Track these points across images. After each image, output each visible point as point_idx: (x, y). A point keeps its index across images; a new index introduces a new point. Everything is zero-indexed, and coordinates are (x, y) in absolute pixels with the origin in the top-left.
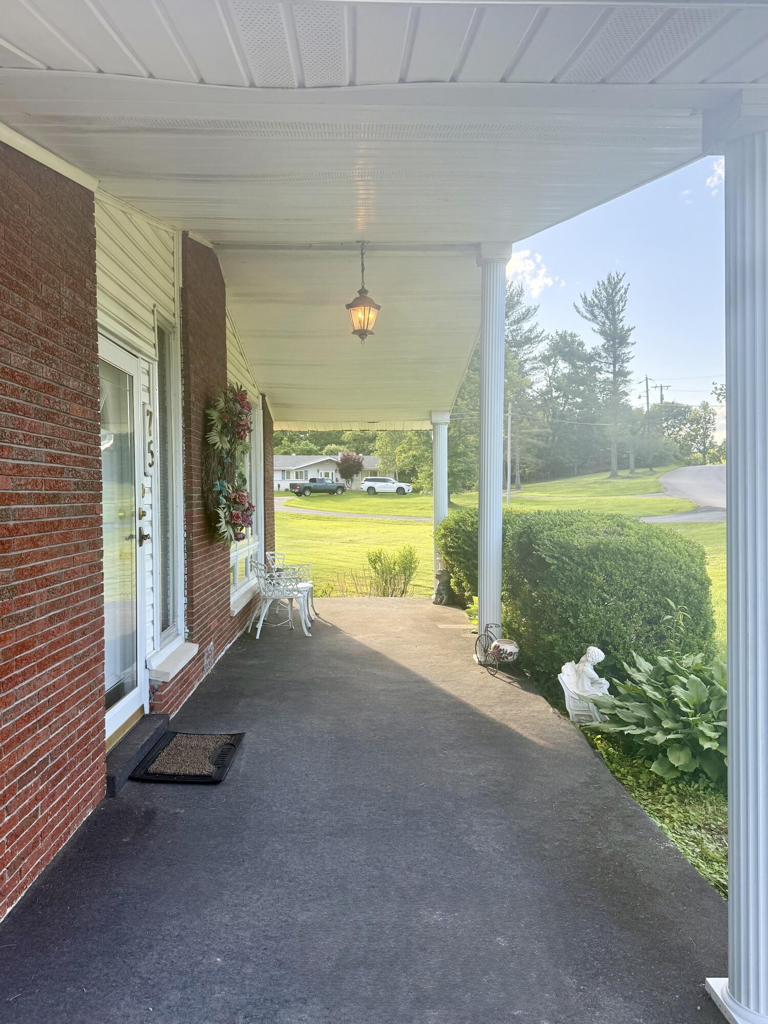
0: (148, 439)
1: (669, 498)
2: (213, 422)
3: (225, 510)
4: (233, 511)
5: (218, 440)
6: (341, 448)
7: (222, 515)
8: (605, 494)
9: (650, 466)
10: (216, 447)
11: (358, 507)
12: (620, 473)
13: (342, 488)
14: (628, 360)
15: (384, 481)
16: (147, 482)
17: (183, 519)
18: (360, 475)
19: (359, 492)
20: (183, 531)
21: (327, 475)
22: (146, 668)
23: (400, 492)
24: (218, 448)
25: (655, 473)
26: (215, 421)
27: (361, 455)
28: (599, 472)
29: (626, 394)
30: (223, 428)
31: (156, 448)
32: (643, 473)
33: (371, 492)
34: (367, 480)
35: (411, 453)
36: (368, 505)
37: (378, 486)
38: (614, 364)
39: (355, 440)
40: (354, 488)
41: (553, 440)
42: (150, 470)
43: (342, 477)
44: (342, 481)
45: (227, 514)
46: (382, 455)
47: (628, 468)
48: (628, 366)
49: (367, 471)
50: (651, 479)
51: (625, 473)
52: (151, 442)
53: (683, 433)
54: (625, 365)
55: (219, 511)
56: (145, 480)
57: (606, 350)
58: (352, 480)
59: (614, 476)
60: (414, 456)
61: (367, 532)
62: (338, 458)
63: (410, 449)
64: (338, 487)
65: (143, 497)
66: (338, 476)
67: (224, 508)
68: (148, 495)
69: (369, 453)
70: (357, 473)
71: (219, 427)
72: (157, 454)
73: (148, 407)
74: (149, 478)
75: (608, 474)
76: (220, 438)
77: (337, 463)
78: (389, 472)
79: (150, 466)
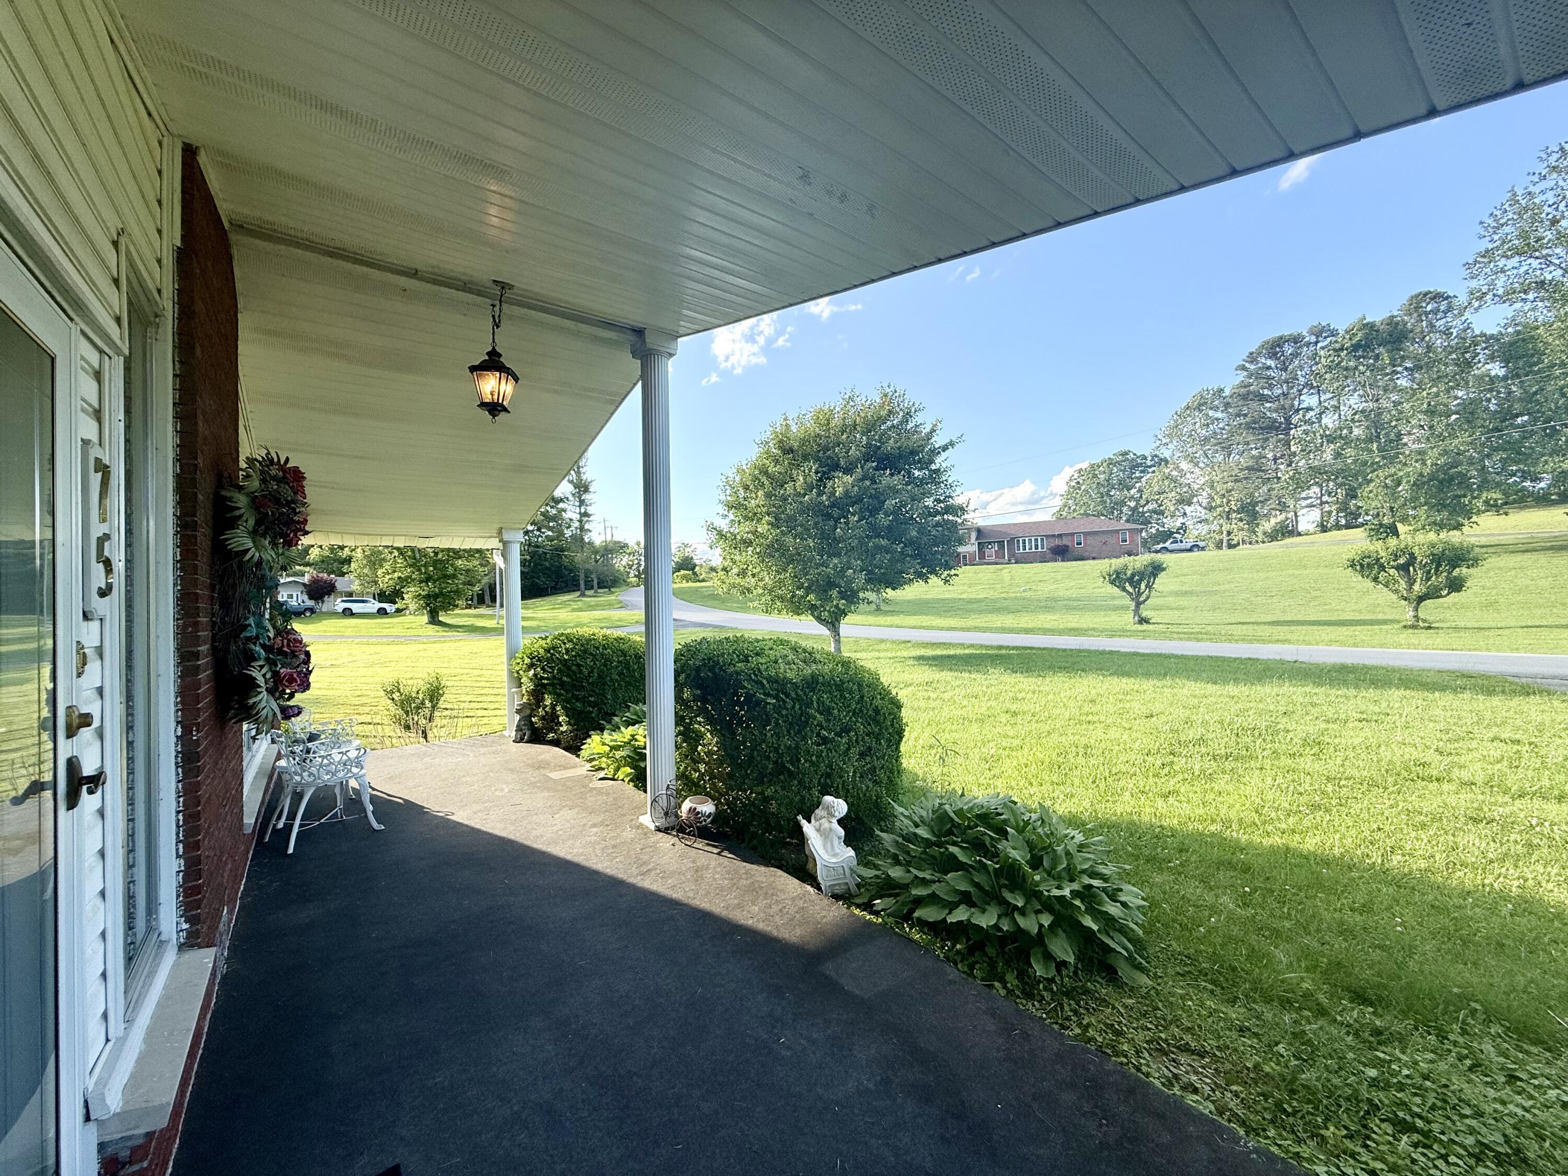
0: (97, 530)
1: (631, 612)
2: (237, 513)
3: (264, 670)
4: (282, 671)
5: (251, 545)
6: (307, 569)
7: (261, 681)
8: (580, 610)
9: (609, 588)
10: (248, 557)
11: (333, 629)
12: (587, 593)
13: (312, 610)
14: (591, 504)
15: (363, 601)
16: (90, 635)
17: (173, 699)
18: (332, 596)
19: (333, 614)
20: (173, 724)
21: (291, 596)
22: (87, 1118)
23: (382, 612)
24: (253, 556)
25: (613, 593)
26: (242, 511)
27: (332, 576)
28: (569, 591)
29: (590, 531)
30: (258, 523)
31: (117, 553)
32: (604, 593)
33: (348, 613)
34: (343, 601)
35: (396, 575)
36: (345, 627)
37: (356, 608)
38: (580, 506)
39: (323, 561)
40: (324, 609)
41: (529, 566)
42: (100, 605)
43: (311, 598)
44: (310, 603)
45: (268, 676)
46: (359, 577)
47: (592, 588)
48: (590, 510)
49: (341, 593)
50: (612, 597)
51: (591, 592)
52: (107, 537)
53: (623, 563)
54: (588, 508)
55: (254, 674)
56: (84, 630)
57: (573, 495)
58: (323, 602)
59: (583, 595)
60: (399, 578)
61: (350, 654)
62: (306, 579)
63: (394, 571)
64: (306, 609)
65: (79, 675)
66: (306, 597)
67: (262, 667)
68: (94, 666)
69: (343, 574)
70: (330, 594)
71: (251, 522)
72: (119, 566)
73: (95, 452)
74: (95, 625)
75: (578, 593)
76: (254, 542)
77: (304, 585)
78: (367, 593)
79: (103, 593)
